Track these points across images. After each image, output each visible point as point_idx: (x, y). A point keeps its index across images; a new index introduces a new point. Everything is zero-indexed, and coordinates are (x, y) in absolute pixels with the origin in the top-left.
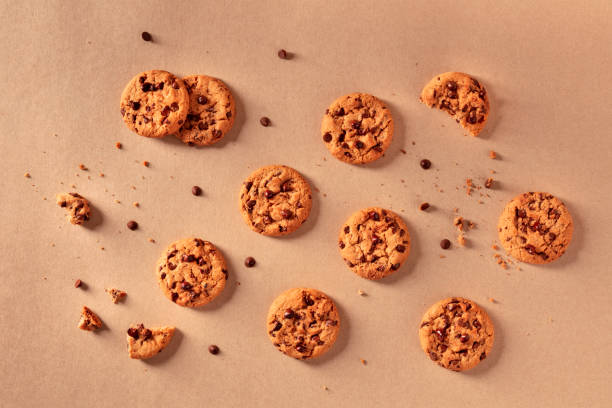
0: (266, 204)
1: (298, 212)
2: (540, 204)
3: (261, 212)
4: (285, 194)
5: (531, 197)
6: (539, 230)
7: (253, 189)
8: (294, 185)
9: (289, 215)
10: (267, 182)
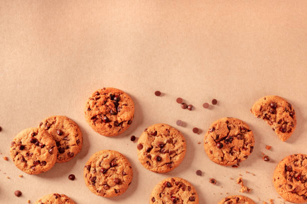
0: (103, 178)
1: (124, 178)
2: (301, 162)
3: (101, 183)
4: (113, 168)
5: (295, 157)
6: (301, 180)
7: (92, 169)
8: (118, 162)
9: (119, 182)
10: (100, 163)
